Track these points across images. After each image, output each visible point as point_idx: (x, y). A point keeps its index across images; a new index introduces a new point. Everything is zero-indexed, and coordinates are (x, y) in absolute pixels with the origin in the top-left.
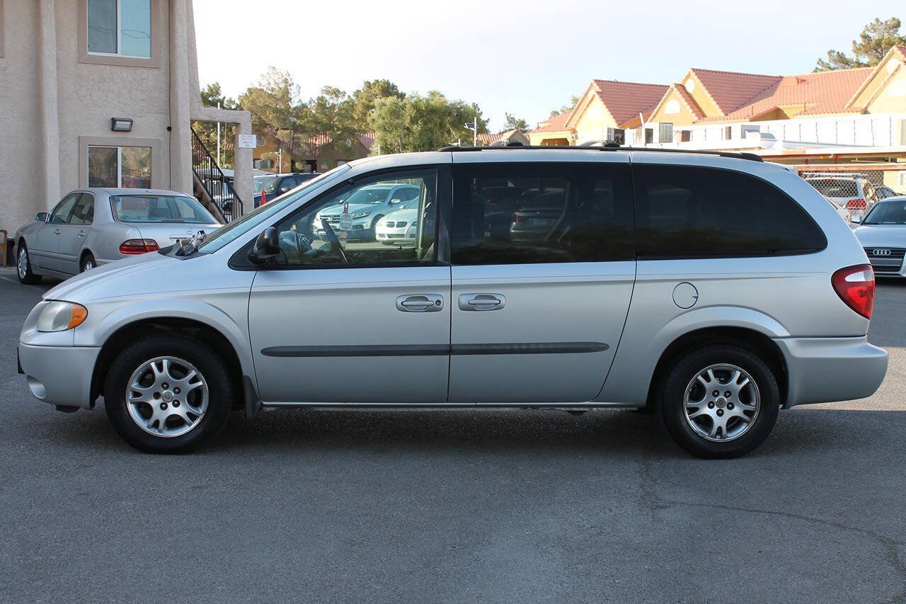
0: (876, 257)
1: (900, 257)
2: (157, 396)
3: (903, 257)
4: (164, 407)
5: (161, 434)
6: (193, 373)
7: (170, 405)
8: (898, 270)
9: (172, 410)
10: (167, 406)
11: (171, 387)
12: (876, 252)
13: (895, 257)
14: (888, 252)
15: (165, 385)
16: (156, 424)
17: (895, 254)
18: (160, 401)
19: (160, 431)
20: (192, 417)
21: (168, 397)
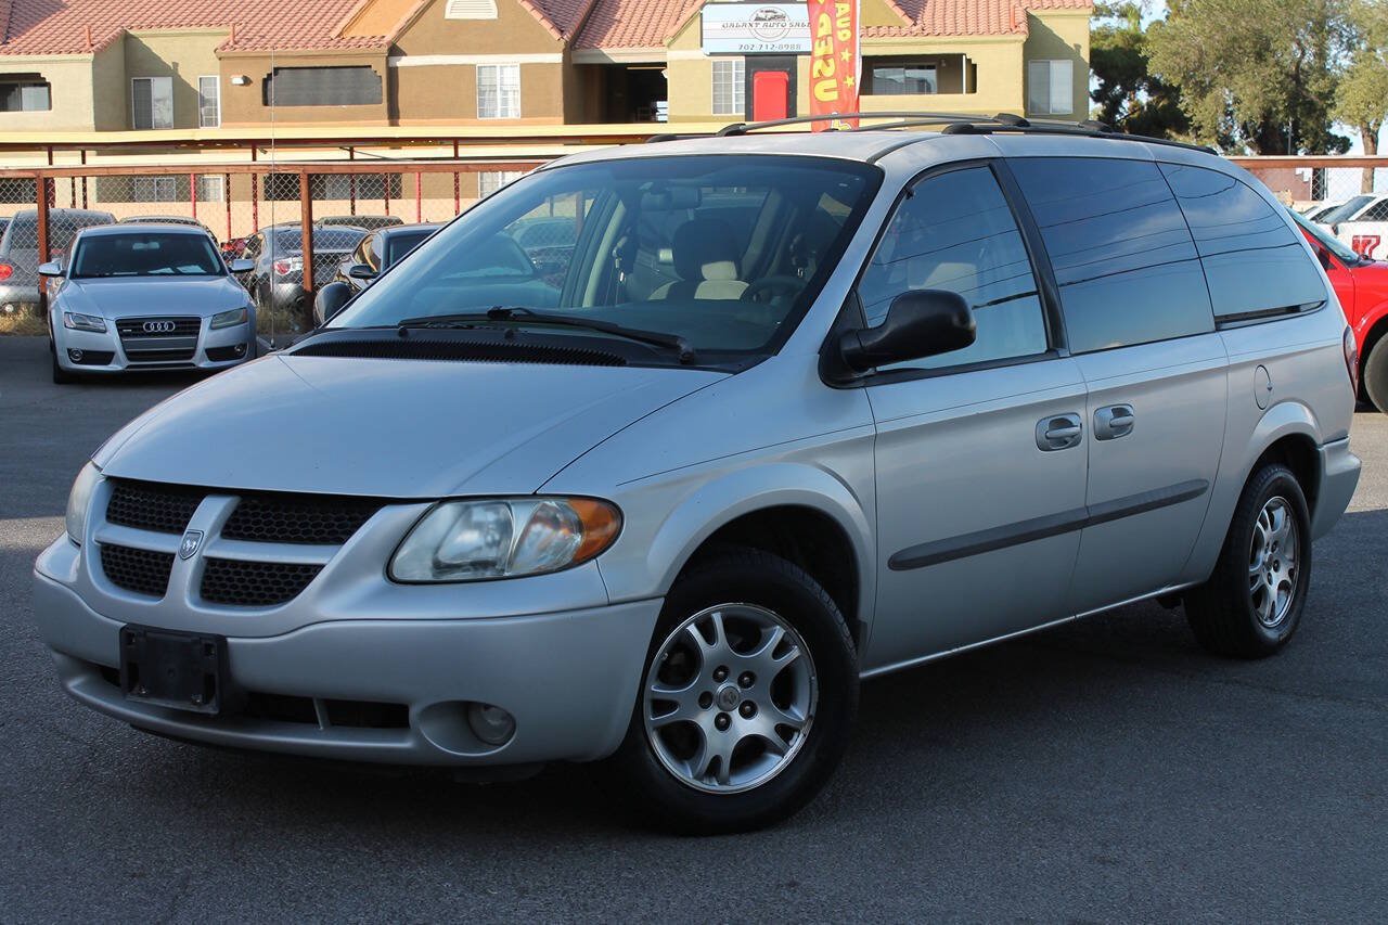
0: (150, 335)
1: (191, 334)
2: (706, 700)
3: (198, 334)
4: (723, 724)
5: (725, 788)
6: (778, 634)
7: (735, 715)
8: (191, 357)
9: (744, 727)
10: (729, 720)
11: (735, 673)
12: (148, 327)
13: (184, 334)
14: (170, 326)
15: (721, 673)
16: (714, 769)
17: (182, 328)
18: (714, 711)
19: (723, 782)
20: (785, 732)
21: (728, 699)
